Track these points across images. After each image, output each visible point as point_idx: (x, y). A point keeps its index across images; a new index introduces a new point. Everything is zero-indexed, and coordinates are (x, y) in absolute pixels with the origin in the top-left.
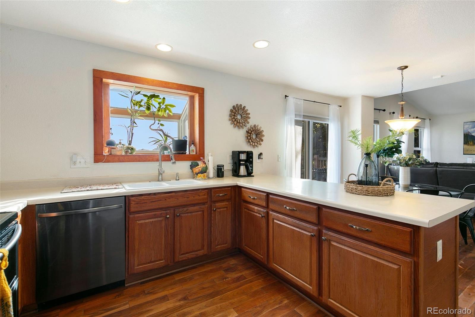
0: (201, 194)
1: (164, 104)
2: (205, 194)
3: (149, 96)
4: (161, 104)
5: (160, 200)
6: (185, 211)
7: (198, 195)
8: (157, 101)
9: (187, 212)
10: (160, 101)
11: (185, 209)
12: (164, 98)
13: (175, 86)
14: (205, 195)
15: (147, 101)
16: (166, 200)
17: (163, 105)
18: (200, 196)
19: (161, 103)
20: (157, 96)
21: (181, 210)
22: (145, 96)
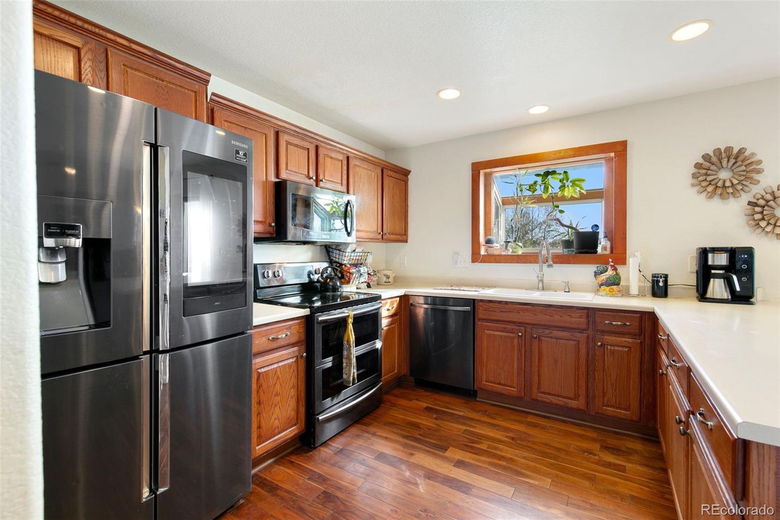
0: (574, 315)
1: (569, 181)
2: (582, 316)
3: (542, 174)
4: (565, 181)
5: (512, 312)
6: (547, 334)
7: (569, 315)
8: (557, 179)
9: (549, 336)
10: (561, 177)
11: (547, 331)
12: (565, 172)
13: (571, 153)
14: (582, 318)
15: (542, 181)
16: (519, 312)
17: (567, 181)
18: (572, 317)
19: (563, 180)
20: (554, 172)
21: (540, 331)
22: (537, 175)
